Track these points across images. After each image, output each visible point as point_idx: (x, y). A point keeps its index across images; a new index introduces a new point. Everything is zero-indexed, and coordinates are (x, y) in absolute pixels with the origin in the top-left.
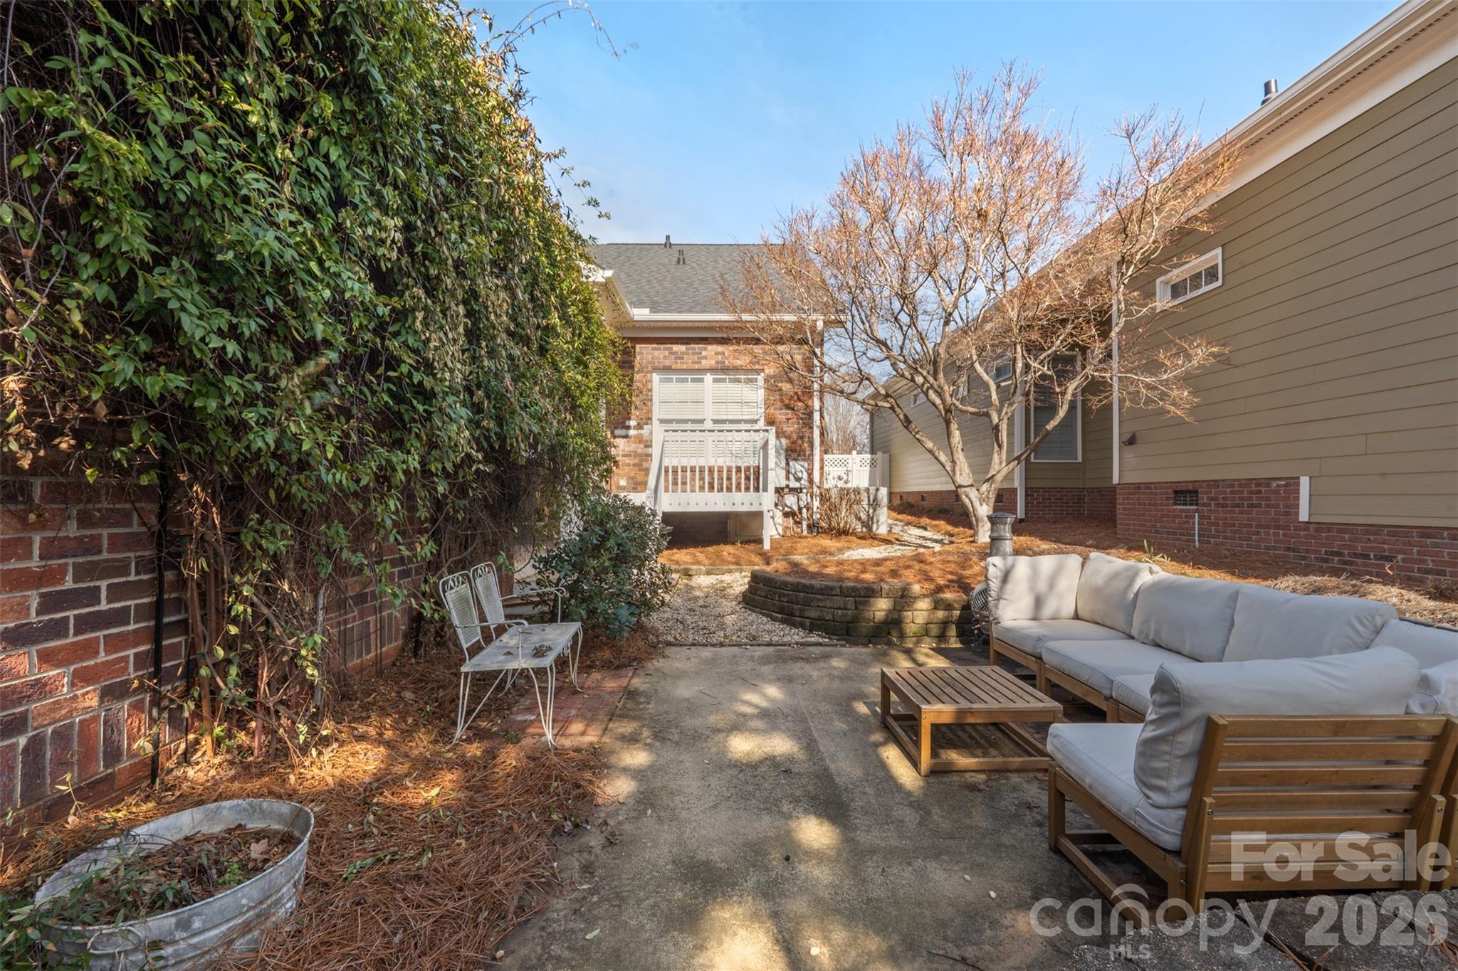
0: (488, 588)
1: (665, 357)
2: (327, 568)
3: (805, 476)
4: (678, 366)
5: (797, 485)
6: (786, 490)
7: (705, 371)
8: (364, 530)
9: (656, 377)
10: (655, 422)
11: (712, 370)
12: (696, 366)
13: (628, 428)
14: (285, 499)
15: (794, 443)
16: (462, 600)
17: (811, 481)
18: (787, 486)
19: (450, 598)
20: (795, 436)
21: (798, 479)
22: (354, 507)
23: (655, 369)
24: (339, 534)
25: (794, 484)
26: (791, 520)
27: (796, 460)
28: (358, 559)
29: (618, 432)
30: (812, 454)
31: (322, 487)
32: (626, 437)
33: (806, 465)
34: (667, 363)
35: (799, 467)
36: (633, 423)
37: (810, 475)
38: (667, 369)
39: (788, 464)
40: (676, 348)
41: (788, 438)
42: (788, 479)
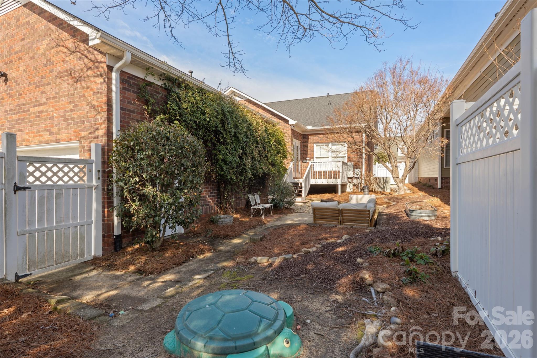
0: (257, 197)
1: (317, 139)
2: (234, 191)
3: (360, 174)
4: (321, 141)
5: (357, 176)
6: (354, 178)
7: (329, 142)
8: (239, 187)
9: (315, 145)
10: (315, 158)
11: (332, 142)
12: (326, 141)
13: (307, 160)
14: (230, 183)
15: (356, 163)
16: (252, 198)
17: (362, 175)
18: (354, 177)
19: (250, 197)
20: (357, 161)
21: (357, 175)
22: (237, 184)
23: (314, 143)
24: (236, 187)
25: (356, 176)
26: (355, 187)
27: (356, 168)
28: (238, 190)
29: (304, 161)
30: (362, 167)
31: (234, 181)
32: (306, 162)
33: (360, 170)
34: (318, 141)
35: (357, 171)
36: (308, 159)
37: (361, 173)
38: (318, 143)
39: (354, 170)
40: (320, 136)
41: (355, 162)
42: (354, 174)
